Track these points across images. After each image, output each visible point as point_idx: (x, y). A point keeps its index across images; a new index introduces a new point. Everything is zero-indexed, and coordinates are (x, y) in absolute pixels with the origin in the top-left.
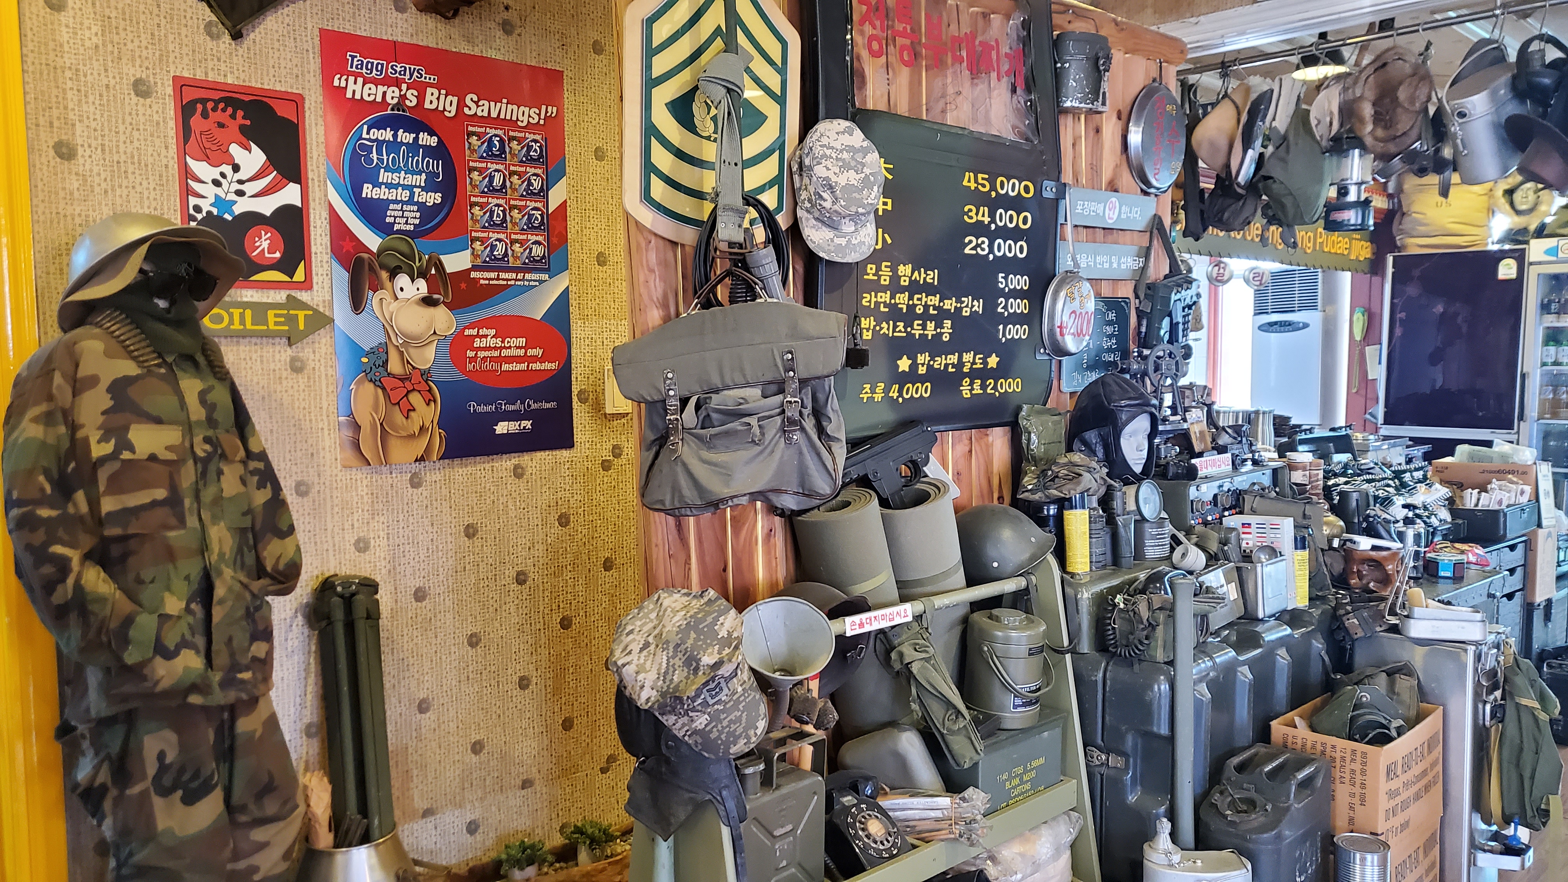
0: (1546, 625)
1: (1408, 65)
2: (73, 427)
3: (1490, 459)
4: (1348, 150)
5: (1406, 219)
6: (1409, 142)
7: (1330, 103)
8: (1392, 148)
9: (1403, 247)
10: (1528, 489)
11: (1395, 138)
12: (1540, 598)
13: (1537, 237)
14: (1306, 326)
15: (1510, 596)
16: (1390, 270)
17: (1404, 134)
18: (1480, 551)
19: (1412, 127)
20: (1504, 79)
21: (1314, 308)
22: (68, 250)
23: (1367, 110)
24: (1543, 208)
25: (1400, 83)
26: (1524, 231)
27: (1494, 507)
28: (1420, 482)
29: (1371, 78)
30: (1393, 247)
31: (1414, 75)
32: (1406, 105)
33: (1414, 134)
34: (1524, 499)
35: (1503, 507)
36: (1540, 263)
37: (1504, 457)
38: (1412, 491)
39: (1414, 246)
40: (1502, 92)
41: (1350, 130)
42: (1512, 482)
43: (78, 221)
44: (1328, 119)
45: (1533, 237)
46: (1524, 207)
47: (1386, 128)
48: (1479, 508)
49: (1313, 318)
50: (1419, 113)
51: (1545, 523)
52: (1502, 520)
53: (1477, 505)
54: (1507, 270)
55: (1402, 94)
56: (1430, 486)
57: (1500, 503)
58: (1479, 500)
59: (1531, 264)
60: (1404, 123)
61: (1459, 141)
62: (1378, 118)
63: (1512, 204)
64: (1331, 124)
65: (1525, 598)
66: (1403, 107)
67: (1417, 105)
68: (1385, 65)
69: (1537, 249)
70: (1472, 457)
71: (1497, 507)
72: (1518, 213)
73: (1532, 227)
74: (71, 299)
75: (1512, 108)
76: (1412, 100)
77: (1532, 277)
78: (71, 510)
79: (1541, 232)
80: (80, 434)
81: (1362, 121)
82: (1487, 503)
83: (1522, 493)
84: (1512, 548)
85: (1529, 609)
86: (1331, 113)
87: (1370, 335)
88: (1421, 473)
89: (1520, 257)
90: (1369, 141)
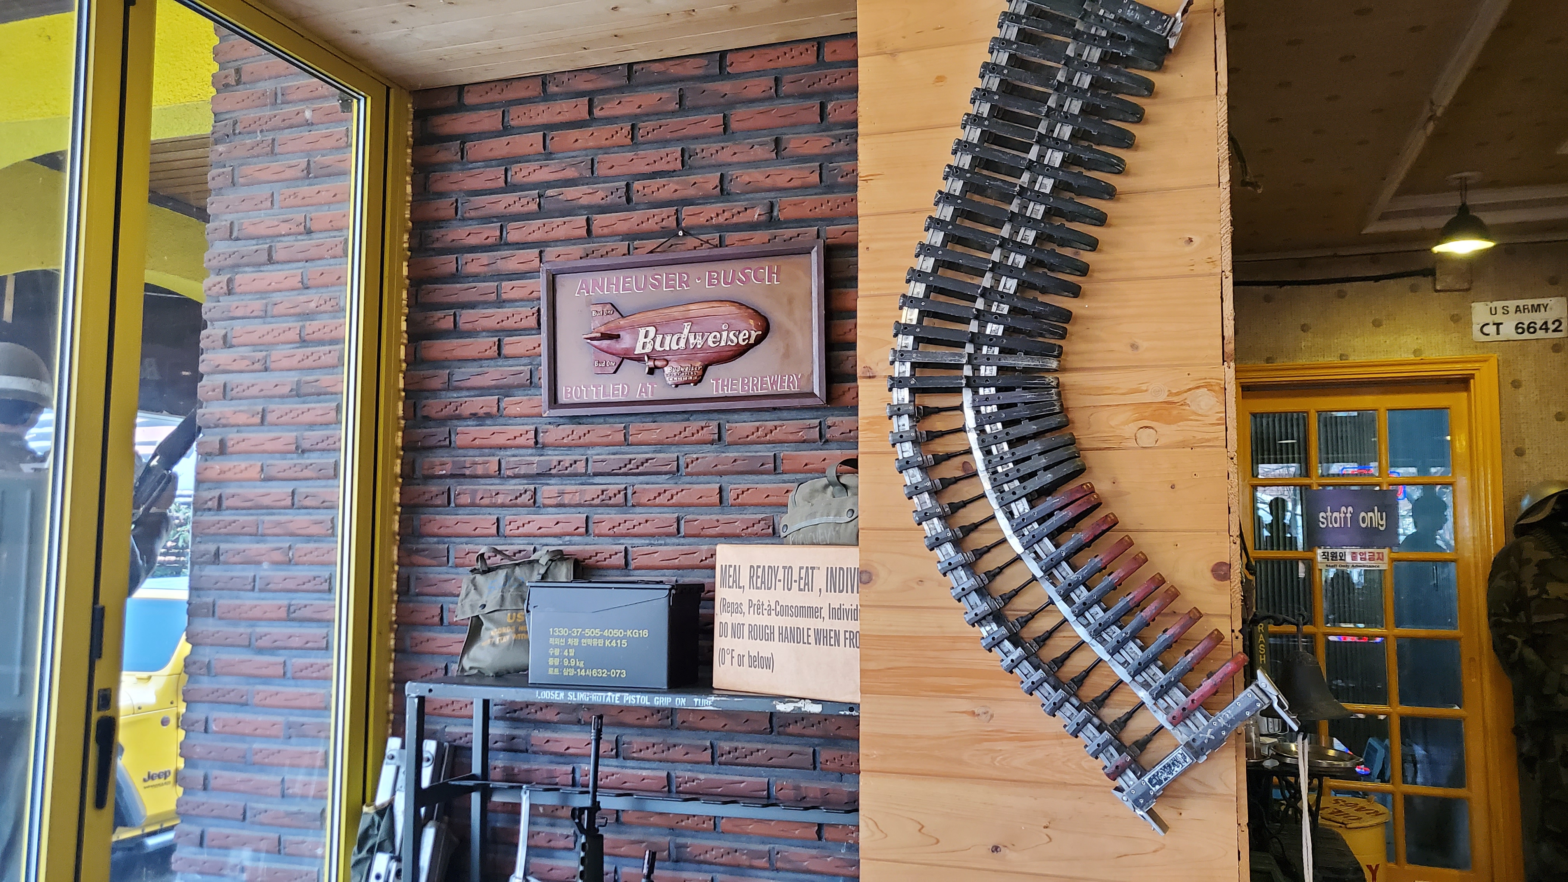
2: (1519, 582)
22: (1520, 499)
43: (1525, 484)
74: (1521, 522)
78: (1518, 620)
80: (1522, 586)
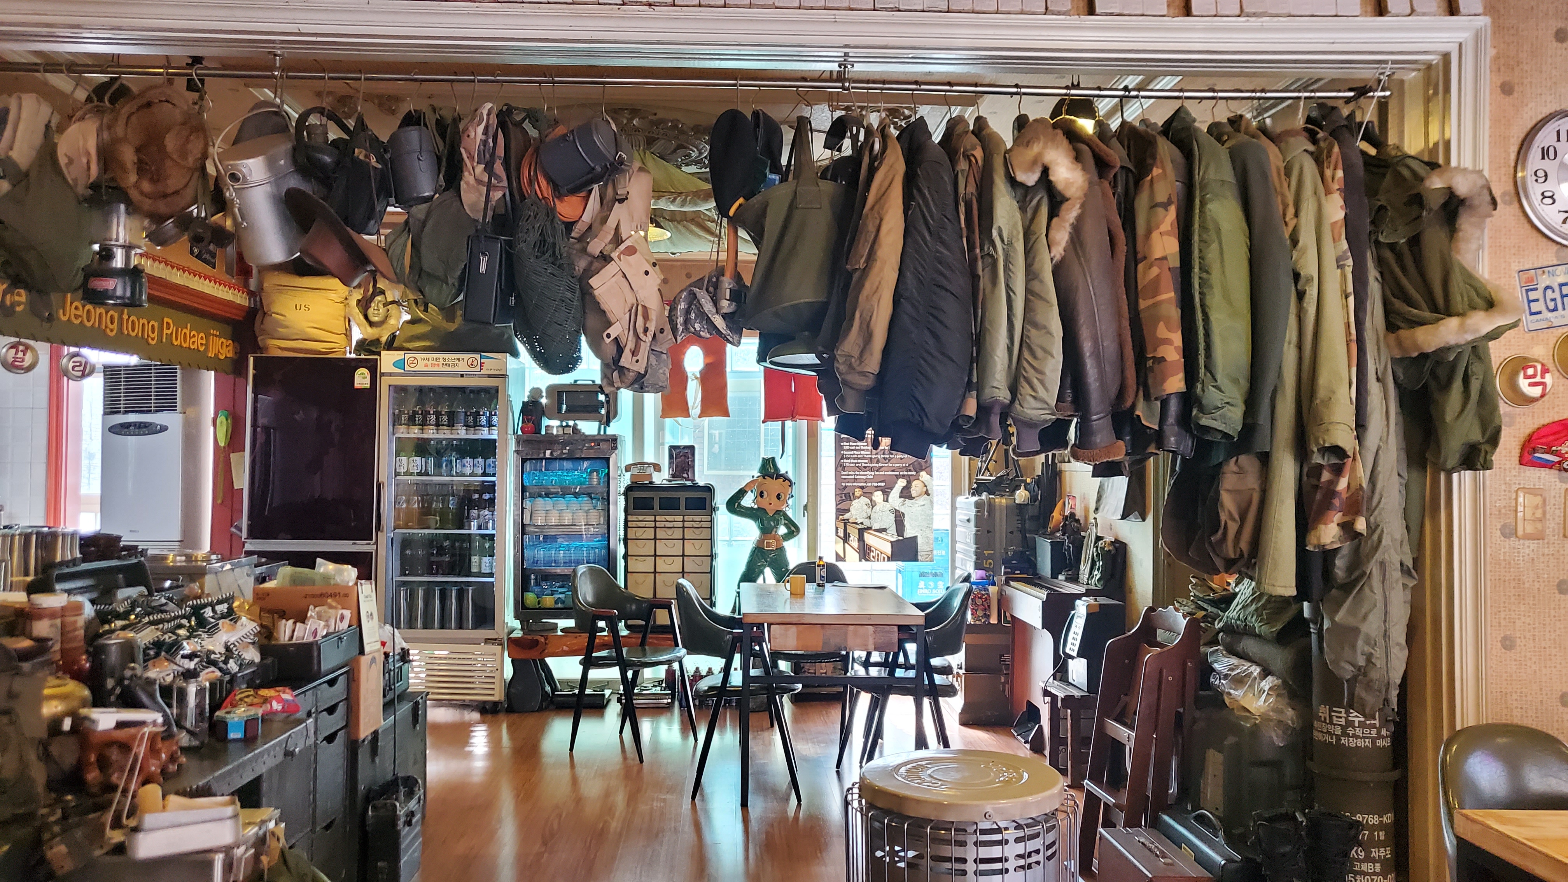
0: (373, 761)
1: (177, 111)
3: (313, 582)
4: (109, 203)
5: (267, 318)
6: (183, 204)
7: (85, 140)
8: (162, 207)
9: (266, 348)
10: (347, 613)
11: (165, 196)
12: (364, 732)
13: (388, 350)
14: (164, 429)
15: (330, 739)
16: (251, 372)
17: (176, 192)
18: (287, 696)
19: (186, 186)
20: (284, 147)
21: (173, 408)
23: (128, 155)
24: (392, 321)
25: (168, 130)
26: (377, 341)
27: (308, 639)
28: (223, 616)
29: (134, 119)
30: (256, 348)
31: (184, 124)
32: (175, 157)
33: (189, 193)
34: (344, 626)
35: (318, 638)
36: (390, 374)
37: (326, 578)
38: (212, 630)
39: (276, 347)
40: (282, 162)
41: (113, 179)
42: (331, 607)
44: (85, 160)
45: (384, 349)
46: (376, 319)
47: (154, 181)
48: (294, 641)
49: (172, 420)
50: (195, 170)
51: (367, 649)
52: (315, 654)
53: (291, 638)
54: (362, 379)
55: (171, 143)
56: (235, 620)
57: (315, 633)
58: (293, 631)
59: (383, 374)
60: (175, 180)
61: (236, 210)
62: (142, 168)
63: (366, 317)
64: (89, 168)
65: (348, 734)
66: (172, 159)
67: (191, 159)
68: (149, 104)
69: (388, 360)
70: (295, 581)
71: (311, 639)
72: (371, 324)
73: (384, 339)
75: (294, 182)
76: (184, 154)
77: (384, 385)
79: (390, 345)
81: (123, 168)
82: (301, 634)
83: (342, 618)
84: (332, 683)
85: (353, 746)
86: (88, 154)
87: (234, 442)
88: (226, 605)
89: (373, 367)
90: (134, 194)
